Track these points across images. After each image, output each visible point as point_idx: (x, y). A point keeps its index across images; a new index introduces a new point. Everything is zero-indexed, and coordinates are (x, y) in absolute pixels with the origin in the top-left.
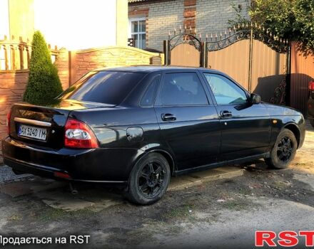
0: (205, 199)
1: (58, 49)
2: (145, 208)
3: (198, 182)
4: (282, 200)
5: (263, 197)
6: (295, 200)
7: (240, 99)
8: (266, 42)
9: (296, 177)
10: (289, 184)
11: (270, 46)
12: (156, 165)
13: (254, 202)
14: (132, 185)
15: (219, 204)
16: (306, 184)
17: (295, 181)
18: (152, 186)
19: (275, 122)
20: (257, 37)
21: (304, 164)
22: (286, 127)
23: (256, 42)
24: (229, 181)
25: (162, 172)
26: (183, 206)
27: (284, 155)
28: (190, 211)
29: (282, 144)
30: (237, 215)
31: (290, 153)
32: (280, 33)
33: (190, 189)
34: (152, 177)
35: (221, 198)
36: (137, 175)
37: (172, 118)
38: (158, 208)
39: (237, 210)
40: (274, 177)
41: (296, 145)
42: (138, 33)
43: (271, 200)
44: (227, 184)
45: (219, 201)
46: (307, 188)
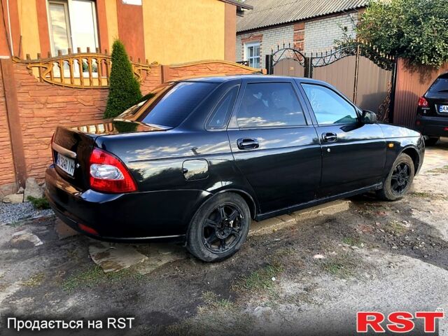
0: (297, 253)
1: (150, 63)
2: (213, 267)
3: (291, 221)
4: (404, 257)
5: (376, 250)
6: (422, 256)
7: (349, 117)
8: (372, 59)
9: (415, 214)
10: (408, 225)
11: (376, 63)
12: (229, 209)
13: (366, 259)
14: (192, 238)
15: (316, 262)
16: (431, 227)
17: (415, 221)
18: (224, 237)
19: (391, 145)
20: (363, 54)
21: (422, 194)
22: (404, 152)
23: (363, 58)
24: (331, 220)
25: (239, 217)
26: (265, 265)
27: (399, 184)
28: (274, 279)
29: (398, 171)
30: (341, 288)
31: (406, 182)
32: (387, 50)
33: (280, 233)
34: (225, 225)
35: (320, 251)
36: (200, 224)
37: (253, 146)
38: (230, 268)
39: (342, 277)
40: (388, 214)
41: (413, 172)
42: (253, 57)
43: (388, 257)
44: (328, 225)
45: (317, 256)
46: (433, 233)
